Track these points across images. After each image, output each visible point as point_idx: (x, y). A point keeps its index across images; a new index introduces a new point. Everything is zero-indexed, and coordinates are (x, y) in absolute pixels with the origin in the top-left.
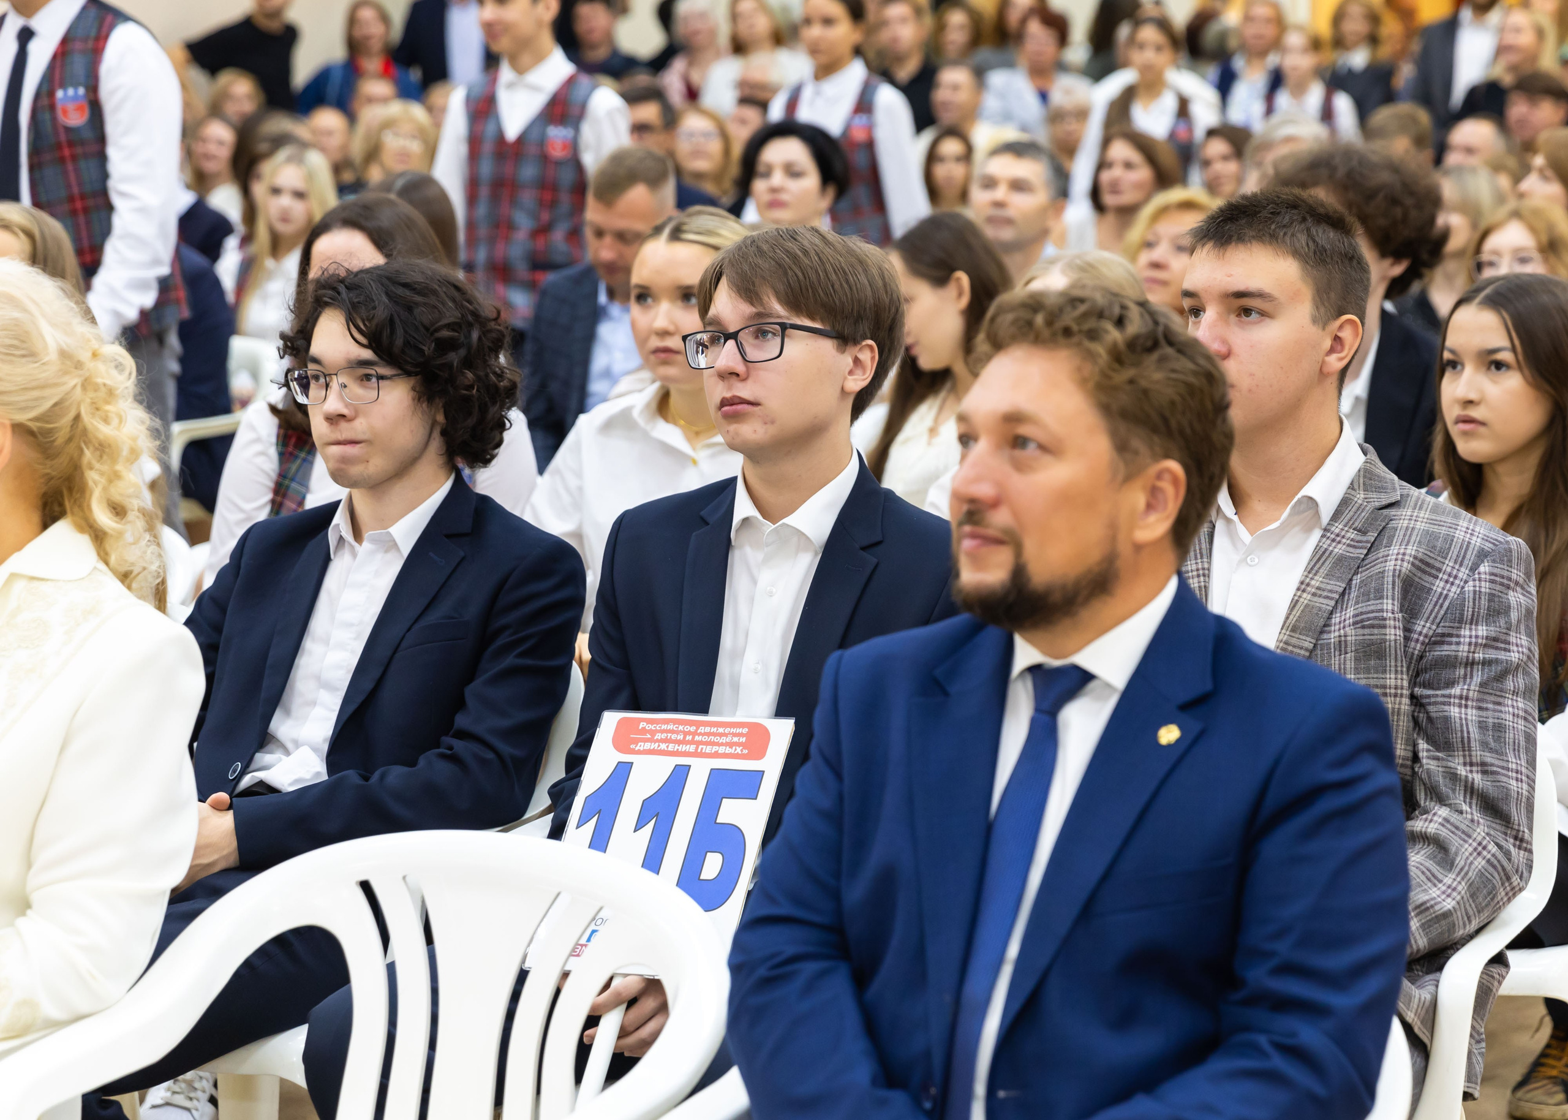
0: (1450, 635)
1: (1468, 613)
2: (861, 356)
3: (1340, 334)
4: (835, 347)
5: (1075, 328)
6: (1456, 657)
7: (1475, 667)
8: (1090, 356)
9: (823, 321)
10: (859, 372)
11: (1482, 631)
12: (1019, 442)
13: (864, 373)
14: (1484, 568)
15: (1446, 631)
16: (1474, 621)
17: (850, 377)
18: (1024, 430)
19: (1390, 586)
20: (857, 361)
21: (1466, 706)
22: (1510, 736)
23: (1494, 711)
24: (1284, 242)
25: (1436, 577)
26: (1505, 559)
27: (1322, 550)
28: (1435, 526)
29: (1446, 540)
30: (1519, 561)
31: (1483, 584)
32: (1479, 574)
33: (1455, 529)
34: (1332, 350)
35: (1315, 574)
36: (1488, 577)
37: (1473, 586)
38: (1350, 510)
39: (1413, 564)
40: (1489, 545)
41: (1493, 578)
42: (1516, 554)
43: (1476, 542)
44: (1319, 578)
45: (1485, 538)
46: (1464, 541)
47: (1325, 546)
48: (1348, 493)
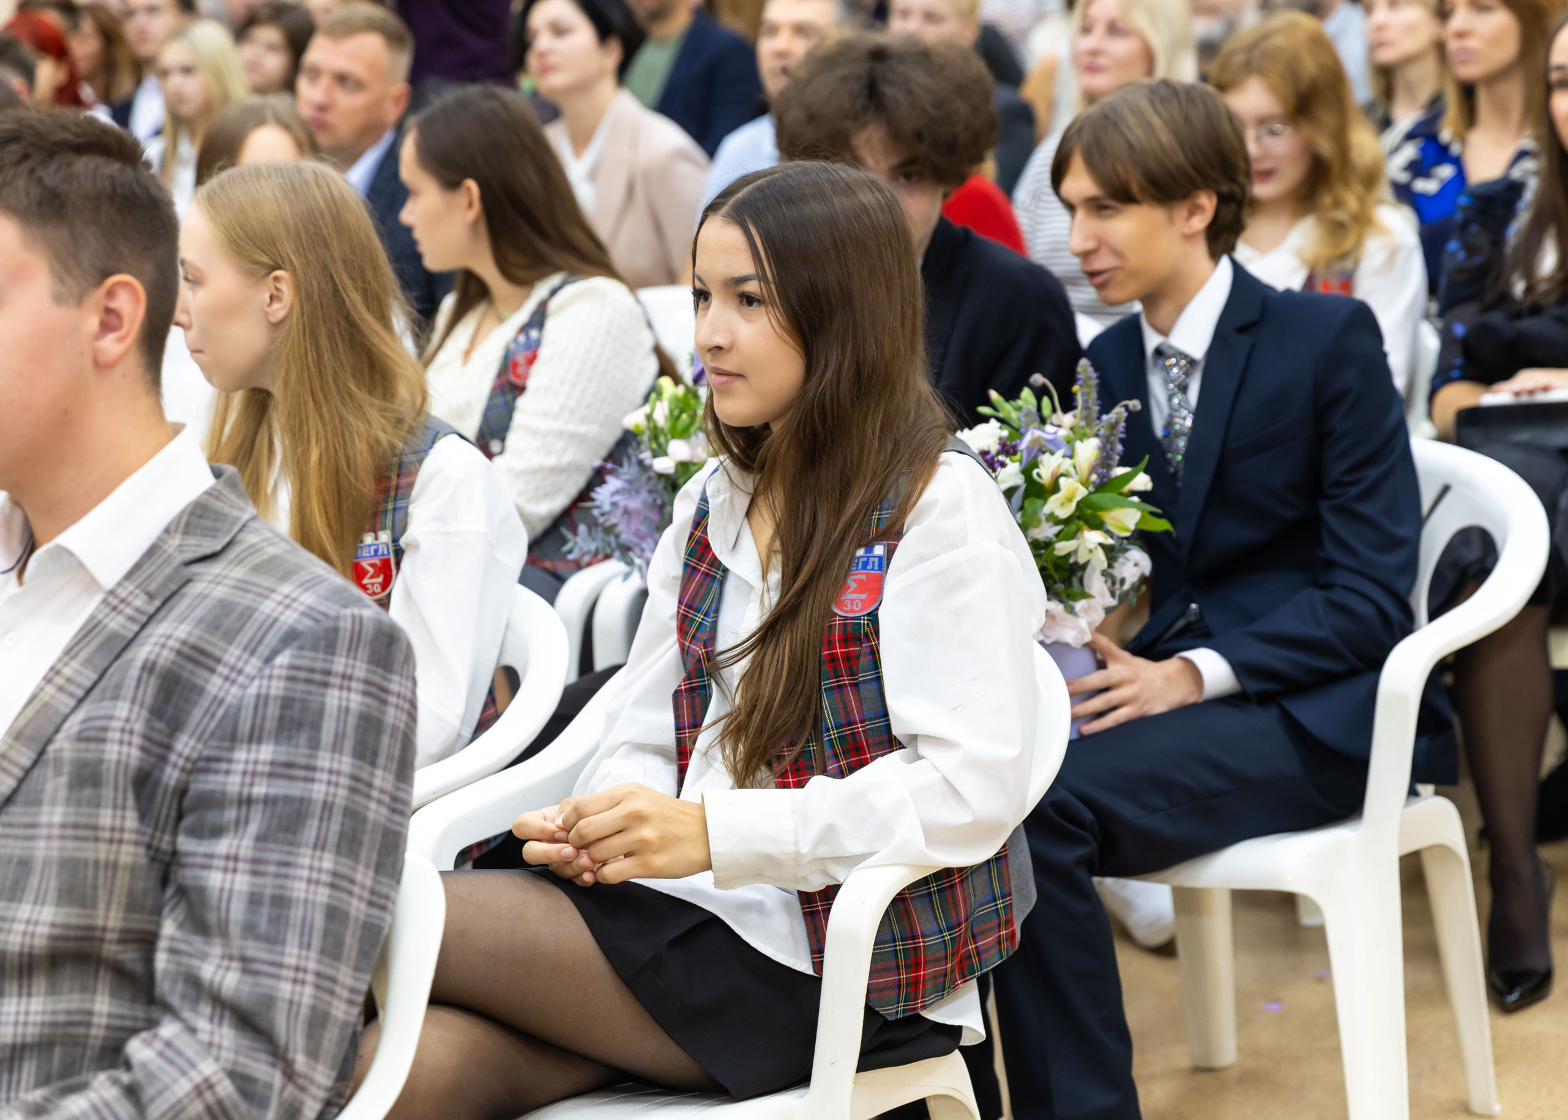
0: (218, 760)
1: (245, 726)
3: (113, 305)
6: (224, 793)
7: (254, 808)
11: (266, 752)
14: (283, 659)
15: (213, 753)
16: (255, 737)
19: (133, 683)
21: (235, 871)
22: (296, 914)
23: (277, 876)
25: (212, 671)
26: (323, 643)
27: (95, 622)
28: (240, 593)
29: (241, 615)
30: (354, 644)
31: (274, 683)
32: (272, 668)
33: (267, 597)
34: (106, 327)
35: (73, 658)
36: (284, 672)
37: (260, 687)
38: (153, 564)
39: (179, 653)
40: (308, 622)
41: (293, 673)
42: (348, 635)
43: (289, 618)
44: (75, 664)
45: (308, 611)
46: (269, 616)
47: (100, 616)
48: (160, 538)
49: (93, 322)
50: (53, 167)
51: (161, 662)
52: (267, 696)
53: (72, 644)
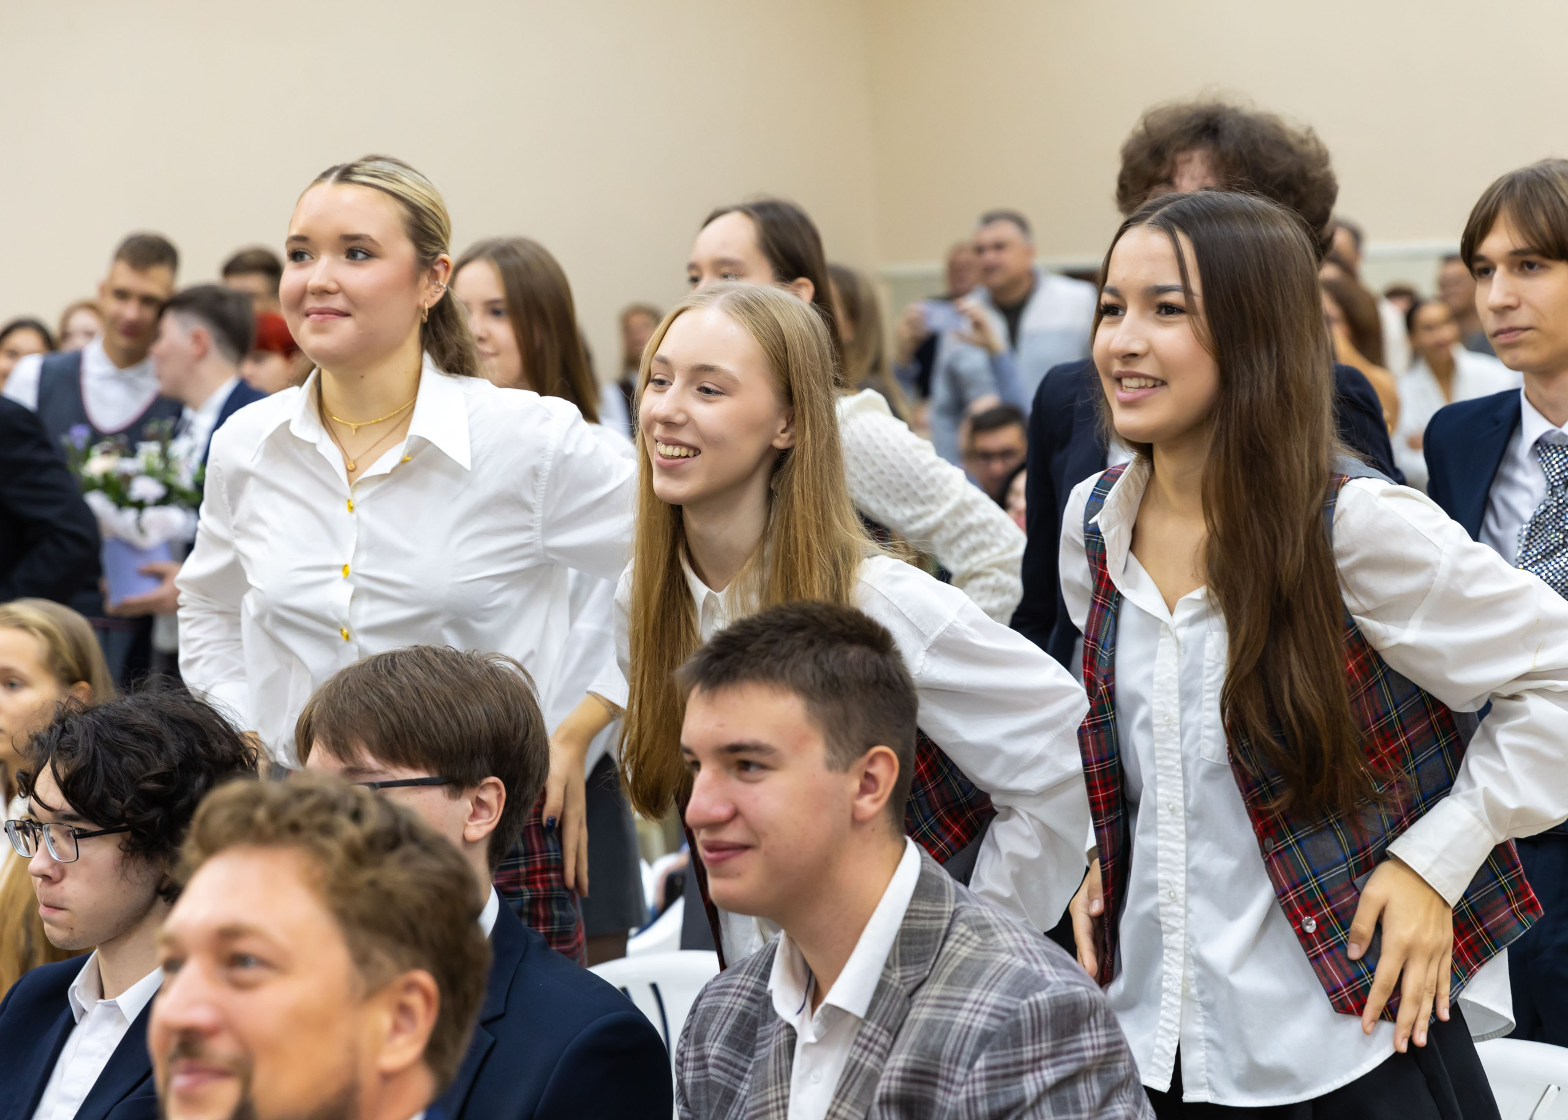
2: (484, 796)
3: (873, 770)
4: (446, 794)
5: (304, 821)
8: (322, 854)
9: (427, 768)
10: (484, 813)
12: (238, 960)
13: (491, 815)
17: (470, 823)
18: (244, 946)
20: (480, 803)
24: (783, 675)
26: (1009, 1039)
27: (853, 1063)
28: (940, 1011)
29: (942, 1031)
30: (1037, 1030)
31: (978, 1086)
32: (974, 1073)
33: (959, 1009)
34: (864, 790)
35: (843, 1100)
36: (984, 1074)
37: (967, 1092)
38: (885, 1000)
39: (903, 1080)
40: (995, 1022)
41: (991, 1073)
42: (1029, 1025)
43: (980, 1022)
44: (847, 1105)
45: (994, 1011)
46: (964, 1026)
47: (856, 1057)
48: (883, 974)
49: (855, 785)
50: (832, 654)
51: (892, 1091)
52: (975, 1098)
53: (839, 1088)
